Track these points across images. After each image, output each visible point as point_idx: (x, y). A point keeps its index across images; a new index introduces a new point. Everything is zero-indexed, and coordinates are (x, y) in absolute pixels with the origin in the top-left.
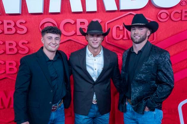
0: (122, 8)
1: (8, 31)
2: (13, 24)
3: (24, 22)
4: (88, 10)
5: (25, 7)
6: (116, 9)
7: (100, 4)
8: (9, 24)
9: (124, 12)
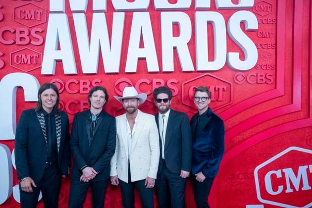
0: (199, 68)
1: (83, 90)
2: (89, 84)
3: (99, 81)
4: (164, 70)
5: (101, 67)
6: (193, 70)
7: (176, 64)
8: (85, 83)
9: (200, 73)
